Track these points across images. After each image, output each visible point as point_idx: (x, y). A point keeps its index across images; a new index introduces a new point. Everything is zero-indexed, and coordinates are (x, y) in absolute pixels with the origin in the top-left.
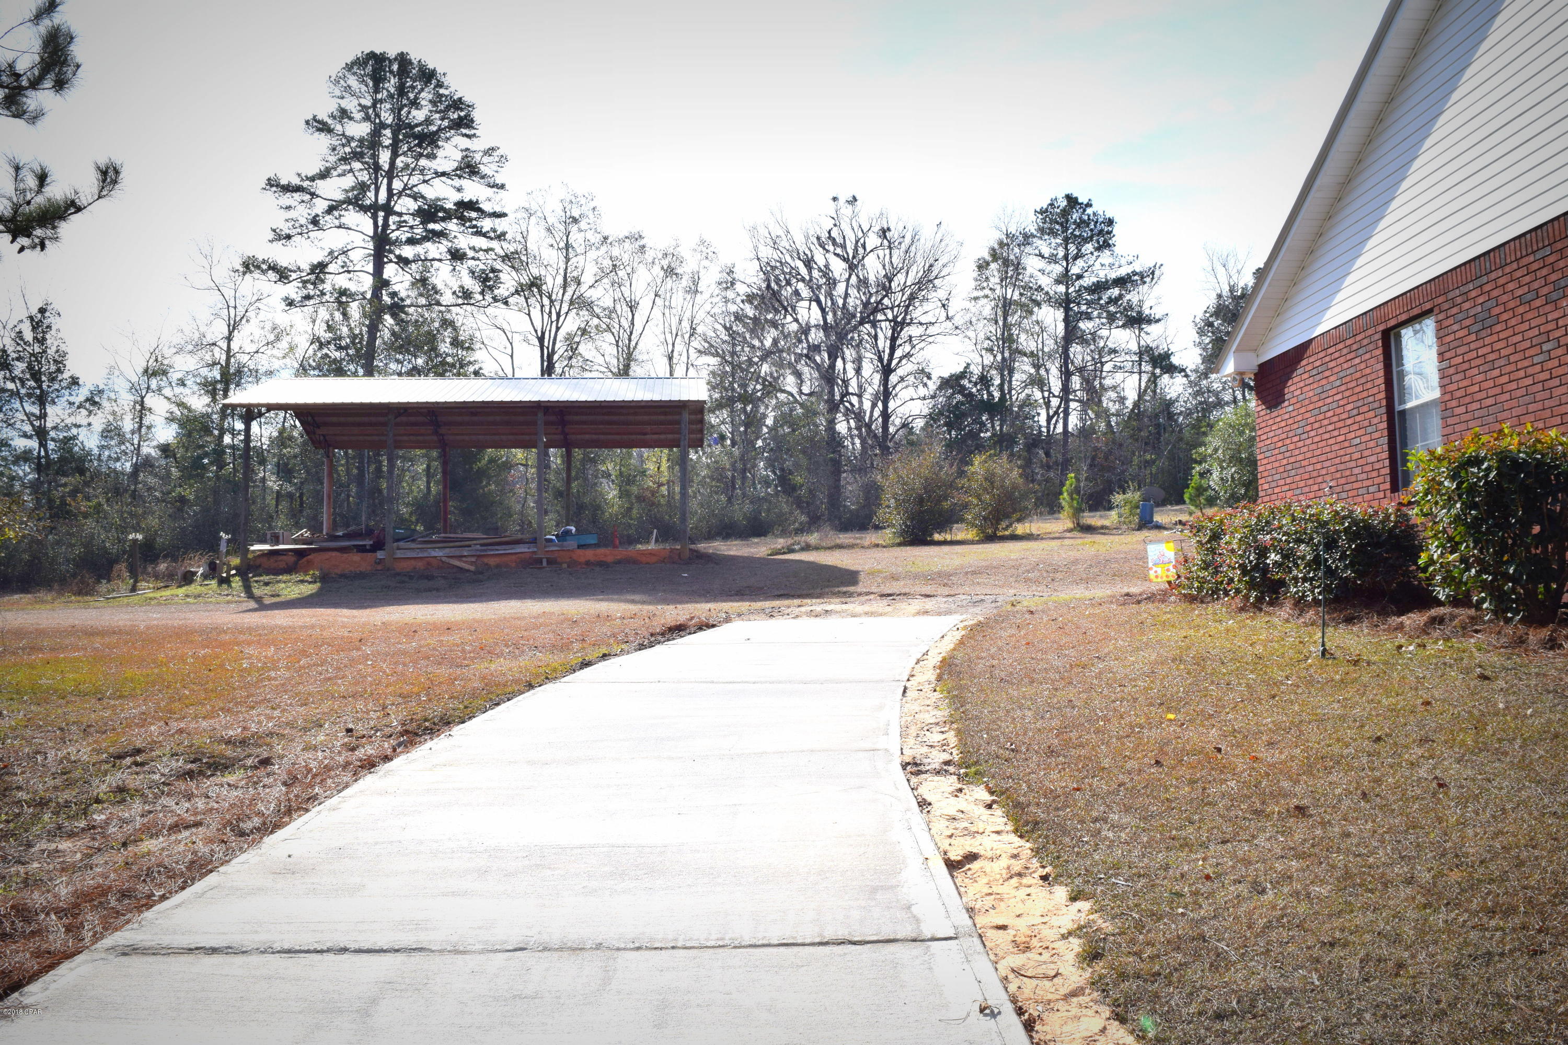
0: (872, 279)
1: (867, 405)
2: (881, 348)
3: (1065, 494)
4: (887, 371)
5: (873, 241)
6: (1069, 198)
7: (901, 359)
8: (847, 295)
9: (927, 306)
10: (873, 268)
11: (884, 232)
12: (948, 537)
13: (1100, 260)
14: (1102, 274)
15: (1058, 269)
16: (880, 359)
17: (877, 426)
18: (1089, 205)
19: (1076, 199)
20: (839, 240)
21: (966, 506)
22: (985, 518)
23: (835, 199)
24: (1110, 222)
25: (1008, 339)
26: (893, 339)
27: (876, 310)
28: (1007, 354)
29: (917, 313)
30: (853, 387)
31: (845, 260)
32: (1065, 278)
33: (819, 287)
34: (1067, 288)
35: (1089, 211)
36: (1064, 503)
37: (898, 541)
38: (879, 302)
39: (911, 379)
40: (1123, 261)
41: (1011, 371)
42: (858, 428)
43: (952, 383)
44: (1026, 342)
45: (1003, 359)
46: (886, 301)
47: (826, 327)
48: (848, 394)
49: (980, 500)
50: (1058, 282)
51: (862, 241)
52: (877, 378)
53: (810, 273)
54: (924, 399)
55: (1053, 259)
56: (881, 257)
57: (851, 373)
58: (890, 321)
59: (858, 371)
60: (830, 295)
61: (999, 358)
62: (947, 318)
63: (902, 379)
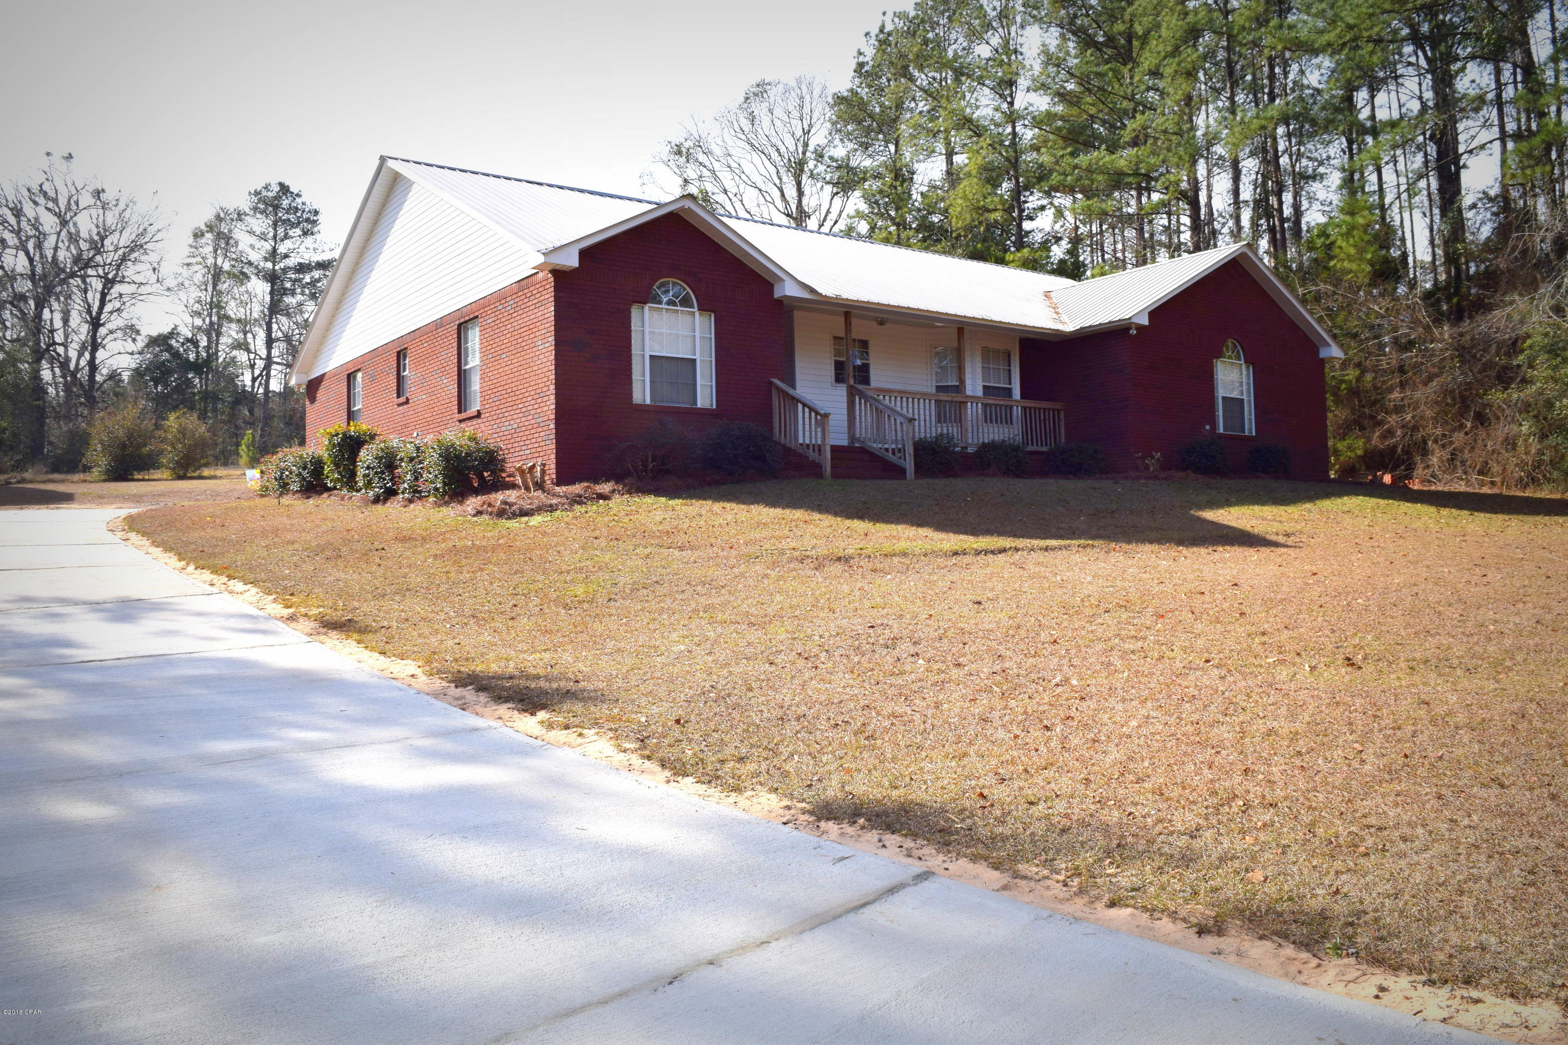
0: (84, 234)
1: (73, 354)
2: (90, 301)
3: (244, 446)
4: (96, 324)
5: (86, 199)
6: (281, 185)
7: (111, 313)
8: (56, 249)
9: (139, 267)
10: (85, 224)
11: (98, 194)
12: (147, 477)
13: (303, 245)
14: (307, 256)
15: (268, 246)
16: (89, 312)
17: (84, 375)
18: (298, 195)
19: (288, 187)
20: (52, 194)
21: (161, 452)
22: (177, 462)
23: (48, 154)
24: (316, 213)
25: (216, 305)
26: (103, 295)
27: (87, 266)
28: (215, 319)
29: (130, 271)
30: (59, 337)
31: (58, 215)
32: (273, 255)
33: (28, 238)
34: (274, 265)
35: (299, 200)
36: (242, 453)
37: (103, 478)
38: (91, 259)
39: (119, 334)
40: (326, 248)
41: (219, 334)
42: (64, 376)
43: (161, 341)
44: (232, 309)
45: (211, 323)
46: (98, 258)
47: (32, 276)
48: (54, 343)
49: (174, 448)
50: (266, 259)
51: (75, 198)
52: (85, 328)
53: (19, 223)
54: (132, 354)
55: (263, 237)
56: (95, 216)
57: (58, 324)
58: (101, 277)
59: (66, 321)
60: (39, 246)
61: (207, 320)
62: (158, 281)
63: (111, 332)
